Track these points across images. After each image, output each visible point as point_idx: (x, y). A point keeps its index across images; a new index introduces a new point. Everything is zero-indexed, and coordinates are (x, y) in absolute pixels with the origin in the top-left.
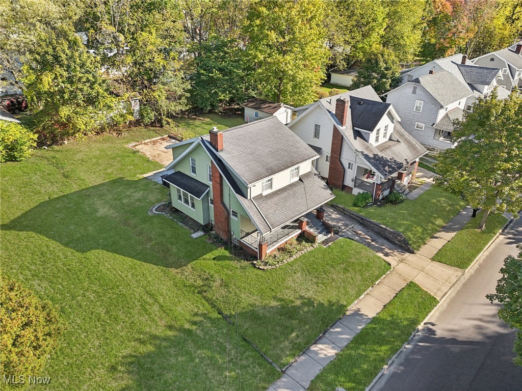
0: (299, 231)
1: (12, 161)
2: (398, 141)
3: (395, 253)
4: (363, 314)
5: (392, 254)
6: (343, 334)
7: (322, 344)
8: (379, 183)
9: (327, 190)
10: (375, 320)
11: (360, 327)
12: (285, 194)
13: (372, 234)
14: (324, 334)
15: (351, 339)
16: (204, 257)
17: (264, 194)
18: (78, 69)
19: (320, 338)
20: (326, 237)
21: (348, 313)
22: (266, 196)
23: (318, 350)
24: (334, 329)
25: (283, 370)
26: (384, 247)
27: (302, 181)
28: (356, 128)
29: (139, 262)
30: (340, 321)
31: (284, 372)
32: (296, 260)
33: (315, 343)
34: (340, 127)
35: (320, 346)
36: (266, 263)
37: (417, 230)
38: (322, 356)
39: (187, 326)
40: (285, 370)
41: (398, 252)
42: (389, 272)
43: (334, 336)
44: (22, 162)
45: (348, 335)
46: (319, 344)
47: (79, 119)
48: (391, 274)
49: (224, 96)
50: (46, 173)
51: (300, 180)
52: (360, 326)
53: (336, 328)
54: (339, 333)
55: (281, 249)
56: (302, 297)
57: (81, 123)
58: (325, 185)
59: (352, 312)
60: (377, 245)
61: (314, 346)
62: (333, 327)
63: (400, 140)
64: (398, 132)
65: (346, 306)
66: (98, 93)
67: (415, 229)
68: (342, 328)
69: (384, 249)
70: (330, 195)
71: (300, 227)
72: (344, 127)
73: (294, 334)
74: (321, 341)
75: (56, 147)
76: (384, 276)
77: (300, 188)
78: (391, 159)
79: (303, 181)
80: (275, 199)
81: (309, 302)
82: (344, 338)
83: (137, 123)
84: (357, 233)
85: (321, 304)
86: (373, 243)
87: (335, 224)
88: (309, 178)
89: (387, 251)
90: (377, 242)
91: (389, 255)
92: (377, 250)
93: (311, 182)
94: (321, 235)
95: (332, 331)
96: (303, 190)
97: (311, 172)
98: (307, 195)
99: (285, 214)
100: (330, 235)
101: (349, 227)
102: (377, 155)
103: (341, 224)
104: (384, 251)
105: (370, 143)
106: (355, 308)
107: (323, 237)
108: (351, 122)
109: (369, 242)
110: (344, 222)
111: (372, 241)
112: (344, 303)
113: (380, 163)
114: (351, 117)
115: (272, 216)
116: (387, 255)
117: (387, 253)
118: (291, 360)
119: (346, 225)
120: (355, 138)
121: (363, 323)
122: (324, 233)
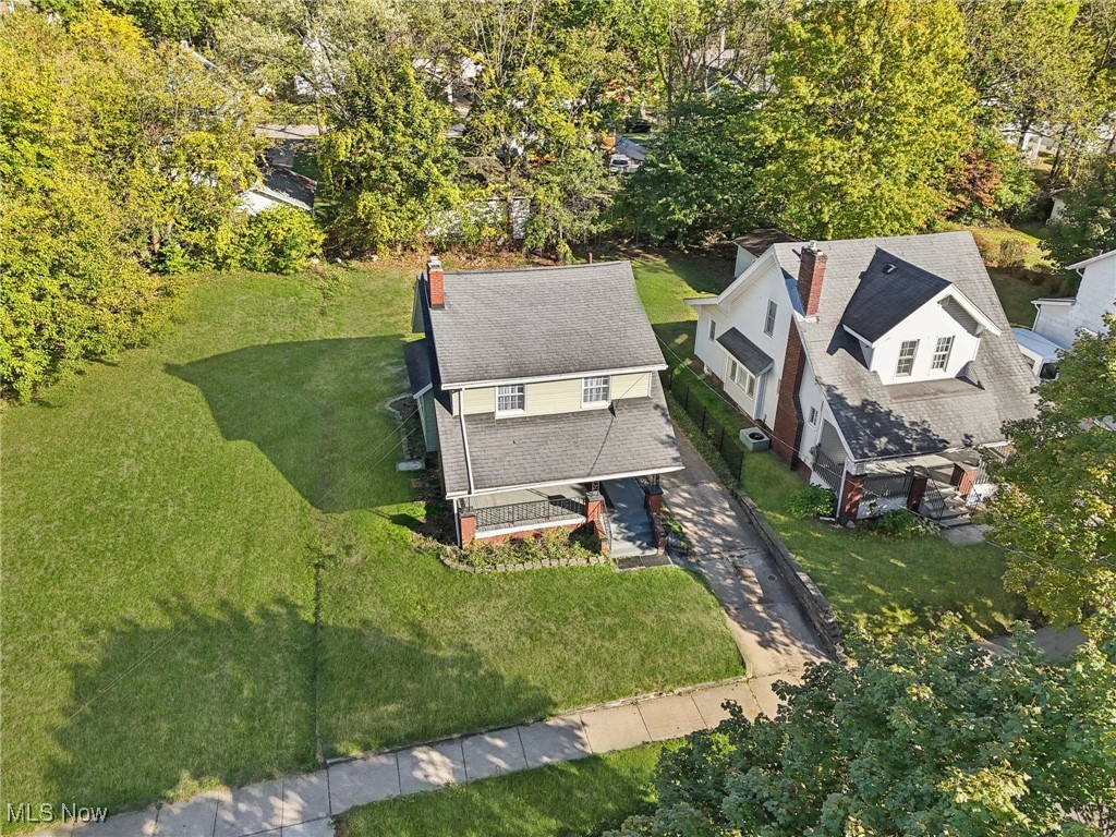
0: (580, 520)
1: (275, 271)
2: (980, 386)
3: (794, 649)
4: (580, 738)
5: (781, 648)
6: (499, 754)
7: (442, 754)
8: (853, 474)
9: (669, 449)
10: (591, 762)
11: (546, 759)
12: (551, 427)
13: (775, 585)
14: (465, 737)
15: (504, 773)
16: (380, 508)
17: (500, 415)
18: (400, 126)
19: (450, 741)
20: (638, 552)
21: (551, 722)
22: (503, 421)
23: (423, 761)
24: (493, 737)
25: (328, 762)
26: (776, 625)
27: (613, 413)
28: (846, 328)
29: (285, 481)
30: (521, 728)
31: (326, 767)
32: (527, 573)
33: (432, 745)
34: (799, 317)
35: (436, 756)
36: (462, 559)
37: (894, 619)
38: (418, 774)
39: (250, 613)
40: (332, 764)
41: (805, 648)
42: (731, 680)
43: (479, 752)
44: (288, 277)
45: (506, 762)
46: (437, 750)
47: (384, 218)
48: (733, 686)
49: (685, 215)
50: (301, 302)
51: (611, 409)
52: (550, 757)
53: (500, 737)
54: (496, 751)
55: (516, 541)
56: (464, 646)
57: (386, 225)
58: (669, 436)
59: (562, 723)
60: (763, 615)
61: (425, 748)
62: (497, 733)
63: (984, 385)
64: (994, 362)
65: (556, 705)
66: (428, 173)
67: (889, 613)
68: (512, 745)
69: (774, 629)
70: (670, 461)
71: (583, 511)
72: (811, 319)
73: (392, 708)
74: (447, 747)
75: (354, 263)
76: (711, 683)
77: (597, 428)
78: (913, 423)
79: (616, 412)
80: (520, 432)
81: (472, 661)
82: (493, 763)
83: (516, 245)
84: (738, 573)
85: (495, 676)
86: (759, 608)
87: (706, 535)
88: (635, 412)
89: (778, 635)
90: (769, 608)
91: (772, 645)
92: (752, 624)
93: (633, 420)
94: (630, 544)
95: (488, 738)
96: (602, 431)
97: (647, 398)
98: (607, 443)
99: (525, 468)
100: (654, 551)
101: (732, 553)
102: (874, 404)
103: (719, 541)
104: (767, 634)
105: (875, 372)
106: (576, 718)
107: (631, 550)
108: (844, 310)
109: (750, 602)
110: (729, 539)
111: (761, 601)
112: (557, 697)
113: (870, 425)
114: (849, 299)
115: (490, 465)
116: (766, 643)
117: (773, 640)
118: (355, 752)
119: (729, 547)
120: (831, 351)
121: (560, 755)
122: (639, 542)
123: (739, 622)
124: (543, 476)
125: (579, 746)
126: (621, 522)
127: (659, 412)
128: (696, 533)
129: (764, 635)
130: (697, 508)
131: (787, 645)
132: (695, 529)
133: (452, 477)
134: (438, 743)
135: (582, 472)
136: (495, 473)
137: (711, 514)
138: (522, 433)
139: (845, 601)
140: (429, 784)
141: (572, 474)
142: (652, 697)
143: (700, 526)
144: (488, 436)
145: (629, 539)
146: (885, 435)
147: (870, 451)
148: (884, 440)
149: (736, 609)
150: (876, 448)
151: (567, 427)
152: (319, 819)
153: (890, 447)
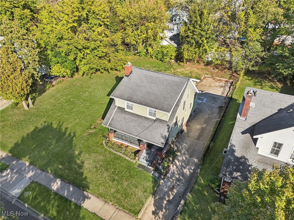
0: (138, 148)
4: (85, 201)
5: (157, 218)
6: (69, 191)
7: (61, 183)
9: (163, 139)
10: (79, 207)
11: (73, 200)
12: (136, 118)
13: (178, 199)
14: (68, 183)
15: (63, 196)
17: (126, 110)
19: (65, 182)
20: (146, 165)
21: (85, 192)
23: (57, 182)
26: (164, 210)
27: (154, 122)
30: (78, 189)
31: (43, 171)
35: (59, 182)
36: (107, 143)
38: (52, 184)
40: (45, 171)
42: (132, 215)
43: (66, 188)
45: (67, 194)
46: (61, 181)
51: (155, 120)
53: (73, 188)
56: (83, 162)
58: (165, 136)
59: (86, 194)
60: (164, 205)
62: (73, 186)
65: (89, 189)
68: (73, 191)
69: (162, 211)
70: (161, 143)
72: (243, 118)
73: (60, 167)
74: (63, 182)
75: (182, 63)
76: (127, 212)
77: (147, 124)
82: (65, 192)
84: (172, 189)
85: (82, 174)
86: (165, 202)
87: (176, 173)
88: (160, 124)
89: (161, 214)
90: (168, 204)
91: (156, 215)
92: (158, 205)
93: (158, 126)
94: (146, 162)
95: (71, 187)
96: (148, 126)
97: (166, 121)
98: (147, 129)
99: (122, 126)
100: (151, 168)
101: (177, 182)
102: (246, 159)
103: (177, 176)
104: (158, 211)
105: (258, 148)
106: (90, 195)
107: (145, 163)
108: (261, 120)
109: (165, 199)
110: (181, 178)
111: (168, 201)
112: (91, 187)
113: (237, 166)
114: (266, 117)
115: (115, 122)
116: (154, 213)
117: (158, 214)
118: (50, 172)
119: (178, 180)
120: (243, 133)
121: (77, 201)
122: (148, 163)
123: (155, 202)
124: (125, 131)
125: (82, 202)
126: (148, 155)
127: (167, 127)
128: (174, 170)
129: (157, 210)
130: (183, 164)
131: (160, 218)
132: (175, 169)
133: (105, 121)
134: (63, 180)
135: (135, 134)
136: (115, 124)
137: (185, 168)
138: (128, 117)
139: (186, 218)
140: (51, 187)
141: (132, 134)
142: (110, 204)
143: (177, 169)
144: (120, 114)
145: (147, 161)
146: (241, 172)
147: (229, 175)
148: (239, 174)
149: (159, 198)
150: (232, 175)
151: (140, 120)
152: (31, 180)
153: (239, 178)
